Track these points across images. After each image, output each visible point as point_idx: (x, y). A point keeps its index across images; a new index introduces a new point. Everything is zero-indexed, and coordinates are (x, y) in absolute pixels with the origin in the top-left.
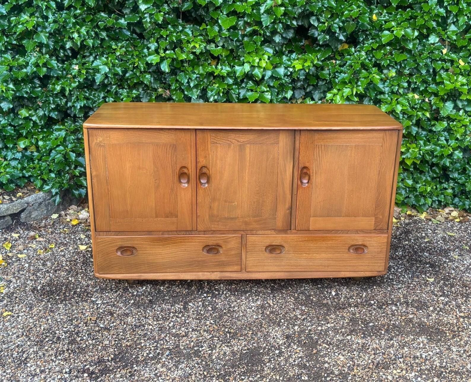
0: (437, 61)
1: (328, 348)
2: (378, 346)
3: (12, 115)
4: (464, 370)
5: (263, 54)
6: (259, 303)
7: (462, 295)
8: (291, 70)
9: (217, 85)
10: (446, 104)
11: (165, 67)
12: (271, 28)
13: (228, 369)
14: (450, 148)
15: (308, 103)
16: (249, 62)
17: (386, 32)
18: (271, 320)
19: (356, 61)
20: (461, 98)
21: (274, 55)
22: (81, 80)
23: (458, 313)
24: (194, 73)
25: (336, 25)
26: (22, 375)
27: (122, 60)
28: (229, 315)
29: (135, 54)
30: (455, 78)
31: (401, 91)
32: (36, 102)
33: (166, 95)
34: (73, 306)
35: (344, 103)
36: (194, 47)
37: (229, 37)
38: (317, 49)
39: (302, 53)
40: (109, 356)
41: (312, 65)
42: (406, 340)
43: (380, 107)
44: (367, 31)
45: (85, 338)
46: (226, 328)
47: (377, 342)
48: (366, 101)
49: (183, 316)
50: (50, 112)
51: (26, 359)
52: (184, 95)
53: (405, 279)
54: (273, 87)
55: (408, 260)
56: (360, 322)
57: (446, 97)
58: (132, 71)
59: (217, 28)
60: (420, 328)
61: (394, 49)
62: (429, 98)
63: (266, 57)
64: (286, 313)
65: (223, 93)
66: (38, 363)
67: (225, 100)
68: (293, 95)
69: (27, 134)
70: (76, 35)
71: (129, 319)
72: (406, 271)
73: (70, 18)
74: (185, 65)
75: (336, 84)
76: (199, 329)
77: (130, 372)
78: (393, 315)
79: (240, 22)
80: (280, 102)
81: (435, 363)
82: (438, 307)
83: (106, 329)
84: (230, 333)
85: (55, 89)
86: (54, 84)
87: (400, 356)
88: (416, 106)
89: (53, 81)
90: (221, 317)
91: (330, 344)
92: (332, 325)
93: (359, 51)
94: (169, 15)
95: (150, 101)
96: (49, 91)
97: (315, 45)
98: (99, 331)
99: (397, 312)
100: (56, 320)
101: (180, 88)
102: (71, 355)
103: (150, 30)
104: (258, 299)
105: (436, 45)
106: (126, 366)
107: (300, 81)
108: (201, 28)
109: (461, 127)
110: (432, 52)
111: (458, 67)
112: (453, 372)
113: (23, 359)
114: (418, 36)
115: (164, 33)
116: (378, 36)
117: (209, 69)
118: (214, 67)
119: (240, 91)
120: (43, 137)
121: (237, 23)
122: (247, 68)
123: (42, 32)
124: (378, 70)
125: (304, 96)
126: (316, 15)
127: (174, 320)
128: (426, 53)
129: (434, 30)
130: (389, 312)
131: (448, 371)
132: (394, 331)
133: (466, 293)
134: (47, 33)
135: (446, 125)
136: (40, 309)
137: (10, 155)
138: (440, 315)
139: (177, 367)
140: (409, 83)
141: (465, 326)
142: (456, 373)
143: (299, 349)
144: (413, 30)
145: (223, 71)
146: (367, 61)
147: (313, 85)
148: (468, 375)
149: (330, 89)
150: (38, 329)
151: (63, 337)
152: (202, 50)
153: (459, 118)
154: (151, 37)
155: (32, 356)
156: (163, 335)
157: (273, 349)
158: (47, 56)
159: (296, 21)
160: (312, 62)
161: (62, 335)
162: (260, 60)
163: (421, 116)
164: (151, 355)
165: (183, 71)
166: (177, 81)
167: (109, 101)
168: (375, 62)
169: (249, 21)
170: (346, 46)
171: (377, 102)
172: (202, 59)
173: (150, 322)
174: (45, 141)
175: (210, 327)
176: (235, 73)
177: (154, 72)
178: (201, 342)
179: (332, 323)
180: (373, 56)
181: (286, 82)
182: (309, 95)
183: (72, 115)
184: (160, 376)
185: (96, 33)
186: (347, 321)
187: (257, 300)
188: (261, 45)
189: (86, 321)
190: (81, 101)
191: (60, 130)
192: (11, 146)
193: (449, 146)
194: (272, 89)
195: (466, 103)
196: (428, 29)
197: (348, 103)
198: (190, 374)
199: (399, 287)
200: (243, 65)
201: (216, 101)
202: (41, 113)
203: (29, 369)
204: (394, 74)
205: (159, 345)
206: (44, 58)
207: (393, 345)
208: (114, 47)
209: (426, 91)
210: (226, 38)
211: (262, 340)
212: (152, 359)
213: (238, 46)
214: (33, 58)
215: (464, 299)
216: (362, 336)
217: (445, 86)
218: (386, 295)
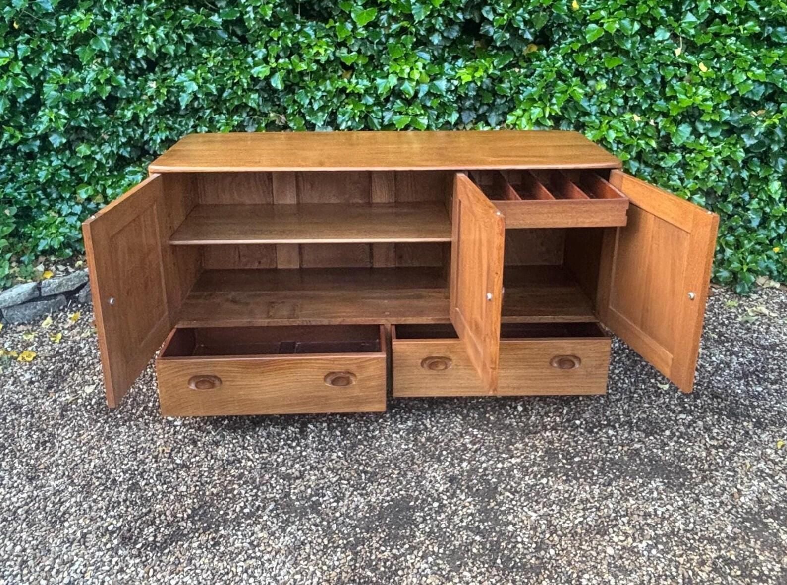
0: (667, 65)
1: (513, 499)
2: (589, 496)
3: (67, 152)
4: (722, 535)
5: (416, 62)
6: (410, 423)
7: (712, 410)
8: (456, 83)
9: (351, 106)
10: (680, 128)
11: (277, 83)
12: (427, 24)
13: (361, 533)
14: (687, 191)
15: (481, 129)
16: (397, 74)
17: (592, 26)
18: (426, 452)
19: (549, 69)
20: (702, 119)
21: (432, 62)
22: (161, 103)
23: (707, 440)
24: (319, 90)
25: (519, 18)
26: (56, 540)
27: (217, 74)
28: (365, 443)
29: (235, 65)
30: (694, 90)
31: (614, 110)
32: (100, 135)
33: (280, 121)
34: (140, 429)
35: (533, 128)
36: (318, 53)
37: (367, 38)
38: (493, 53)
39: (470, 59)
40: (185, 510)
41: (485, 76)
42: (632, 485)
43: (584, 133)
44: (564, 25)
45: (151, 481)
46: (361, 464)
47: (587, 488)
48: (564, 126)
49: (298, 445)
50: (119, 148)
51: (64, 513)
52: (306, 121)
53: (625, 385)
54: (431, 108)
55: (627, 356)
56: (560, 456)
57: (680, 118)
58: (232, 88)
59: (349, 26)
60: (652, 465)
61: (604, 51)
62: (656, 119)
63: (420, 65)
64: (450, 440)
65: (360, 117)
66: (81, 521)
67: (363, 126)
68: (460, 118)
69: (89, 179)
70: (149, 39)
71: (220, 451)
72: (626, 373)
73: (140, 15)
74: (306, 78)
75: (521, 102)
76: (320, 465)
77: (213, 539)
78: (610, 444)
79: (382, 17)
80: (440, 129)
81: (677, 524)
82: (678, 430)
83: (184, 466)
84: (366, 473)
85: (124, 116)
86: (123, 109)
87: (623, 513)
88: (636, 132)
89: (122, 105)
90: (353, 447)
91: (516, 491)
92: (519, 460)
93: (553, 55)
94: (281, 8)
95: (258, 130)
96: (118, 119)
97: (490, 48)
98: (173, 470)
99: (616, 439)
100: (113, 453)
101: (300, 112)
102: (130, 509)
103: (255, 31)
104: (409, 417)
105: (665, 42)
106: (209, 527)
107: (470, 98)
108: (327, 27)
109: (702, 160)
110: (660, 53)
111: (697, 74)
112: (706, 539)
113: (60, 514)
114: (639, 30)
115: (274, 34)
116: (581, 32)
117: (340, 84)
118: (346, 80)
119: (384, 114)
120: (113, 183)
121: (377, 18)
122: (393, 81)
123: (102, 35)
124: (581, 81)
125: (476, 119)
126: (490, 5)
127: (284, 451)
128: (650, 55)
129: (662, 22)
130: (603, 439)
131: (697, 538)
132: (612, 470)
133: (717, 408)
134: (109, 36)
135: (681, 158)
136: (93, 434)
137: (66, 209)
138: (681, 443)
139: (284, 531)
140: (626, 99)
141: (719, 461)
142: (711, 541)
143: (470, 499)
144: (633, 21)
145: (358, 86)
146: (565, 68)
147: (488, 104)
148: (729, 544)
149: (511, 110)
150: (86, 466)
151: (121, 479)
152: (329, 57)
153: (699, 148)
154: (258, 41)
155: (73, 510)
156: (267, 477)
157: (429, 499)
158: (112, 69)
159: (463, 14)
160: (486, 71)
161: (120, 477)
162: (412, 69)
163: (644, 146)
164: (246, 511)
165: (303, 88)
166: (295, 101)
167: (201, 131)
168: (577, 70)
169: (395, 14)
170: (534, 48)
171: (580, 127)
172: (330, 70)
173: (249, 455)
174: (115, 189)
175: (336, 462)
176: (376, 88)
177: (263, 89)
178: (322, 488)
179: (518, 457)
180: (574, 62)
181: (449, 100)
182: (482, 118)
183: (151, 152)
184: (258, 545)
185: (180, 36)
186: (540, 453)
187: (407, 419)
188: (413, 48)
189: (156, 453)
190: (162, 132)
191: (135, 173)
192: (68, 196)
193: (685, 188)
194: (430, 111)
195: (710, 126)
196: (654, 19)
197: (537, 129)
198: (303, 543)
199: (618, 397)
200: (387, 77)
201: (350, 129)
202: (107, 149)
203: (66, 531)
204: (604, 87)
205: (259, 494)
206: (107, 72)
207: (611, 494)
208: (205, 55)
209: (650, 109)
210: (362, 39)
211: (413, 484)
212: (248, 516)
213: (381, 51)
214: (91, 72)
215: (716, 417)
216: (564, 478)
217: (678, 102)
218: (598, 410)
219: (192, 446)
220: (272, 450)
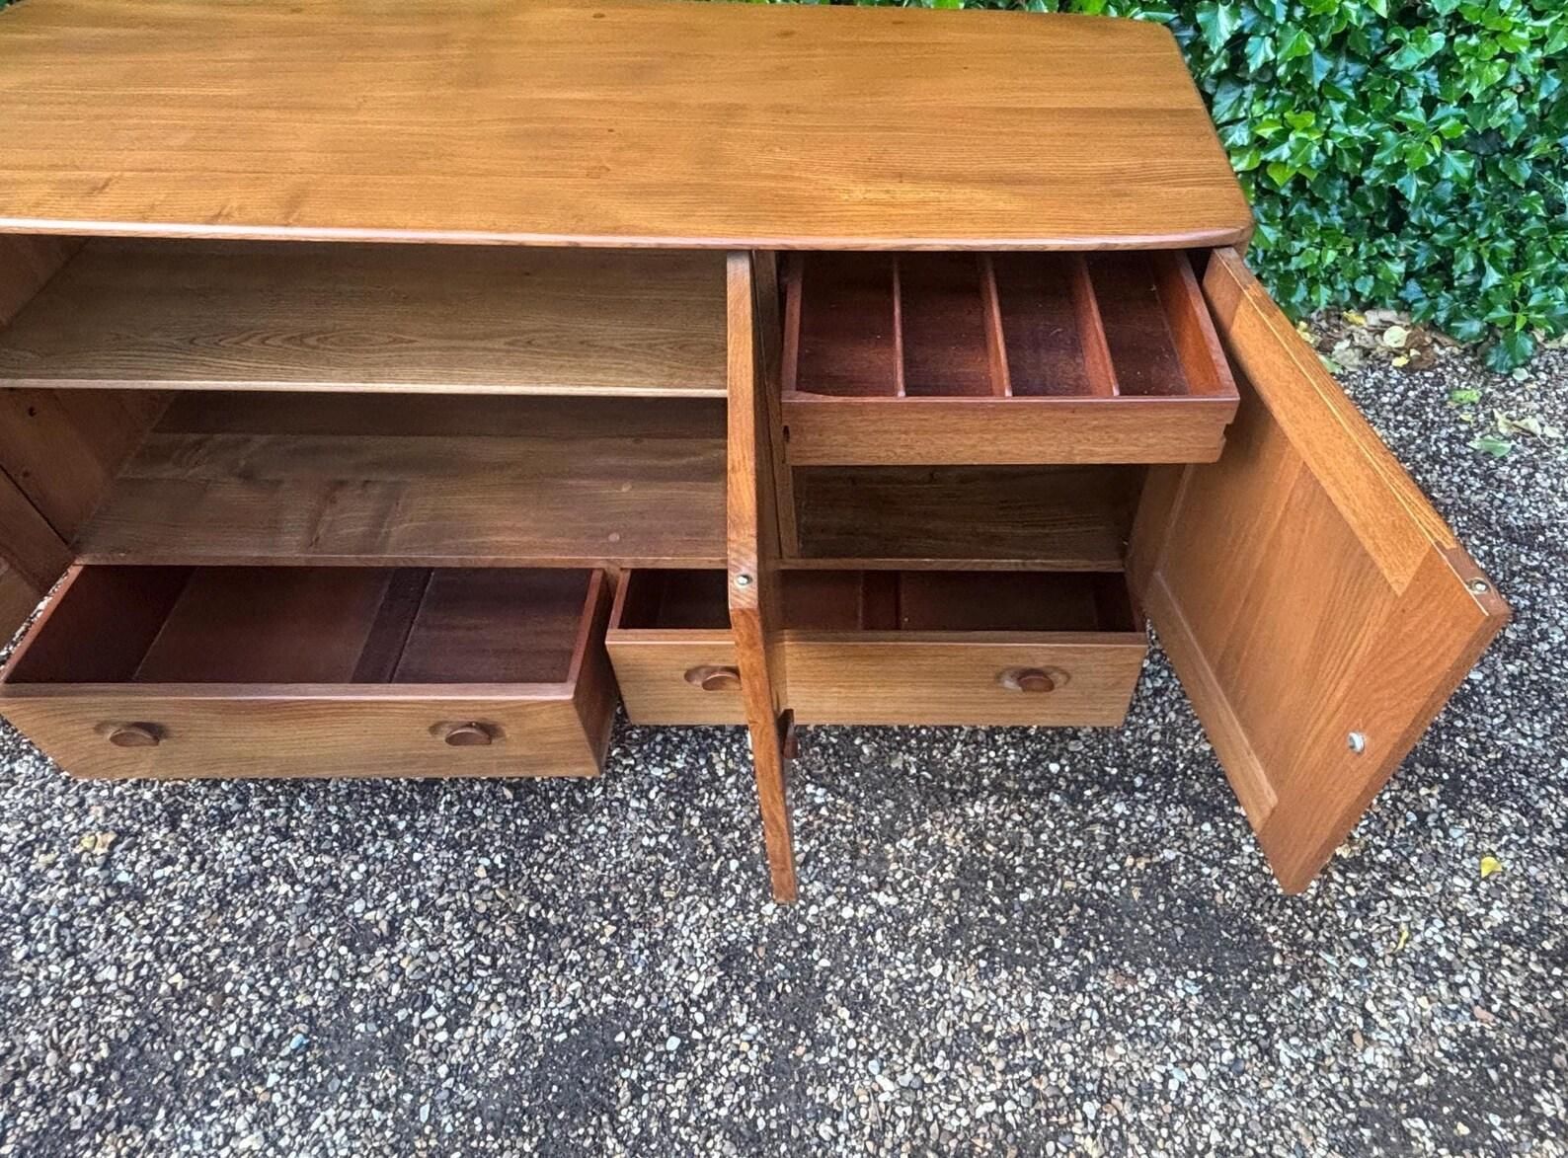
1: (851, 1031)
2: (1025, 1025)
14: (1434, 139)
18: (693, 861)
28: (563, 824)
40: (95, 1048)
42: (1131, 989)
45: (42, 945)
46: (536, 897)
47: (1028, 996)
49: (410, 826)
56: (990, 884)
60: (1190, 918)
71: (226, 845)
76: (444, 899)
78: (1111, 844)
83: (132, 892)
84: (540, 927)
87: (1090, 1085)
90: (534, 836)
98: (102, 908)
99: (1128, 828)
106: (136, 1109)
109: (1493, 59)
130: (1098, 828)
132: (1096, 934)
135: (1441, 44)
139: (305, 1125)
143: (755, 1027)
153: (1493, 22)
156: (314, 933)
157: (664, 1023)
163: (1354, 16)
173: (292, 857)
175: (482, 889)
178: (429, 978)
186: (948, 873)
189: (77, 850)
205: (282, 991)
207: (1078, 1020)
211: (638, 970)
212: (236, 1071)
216: (984, 960)
219: (164, 830)
220: (349, 842)
